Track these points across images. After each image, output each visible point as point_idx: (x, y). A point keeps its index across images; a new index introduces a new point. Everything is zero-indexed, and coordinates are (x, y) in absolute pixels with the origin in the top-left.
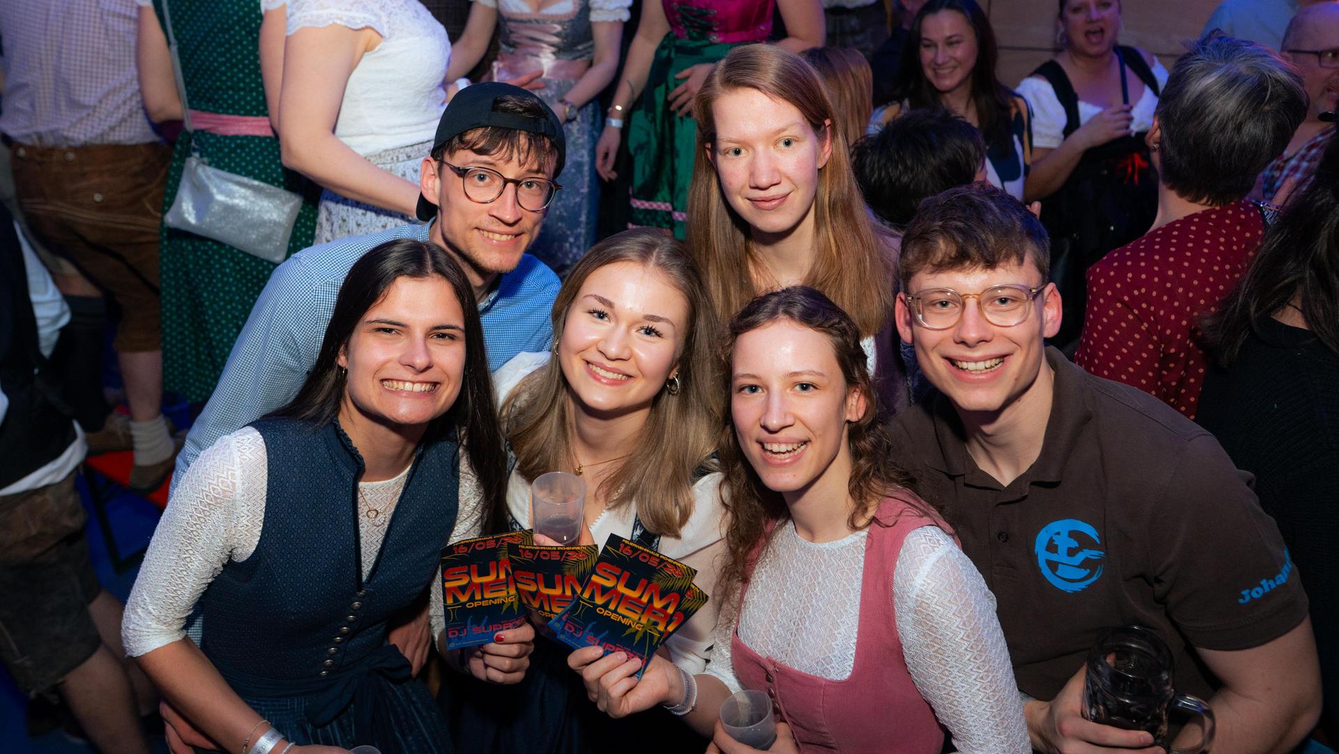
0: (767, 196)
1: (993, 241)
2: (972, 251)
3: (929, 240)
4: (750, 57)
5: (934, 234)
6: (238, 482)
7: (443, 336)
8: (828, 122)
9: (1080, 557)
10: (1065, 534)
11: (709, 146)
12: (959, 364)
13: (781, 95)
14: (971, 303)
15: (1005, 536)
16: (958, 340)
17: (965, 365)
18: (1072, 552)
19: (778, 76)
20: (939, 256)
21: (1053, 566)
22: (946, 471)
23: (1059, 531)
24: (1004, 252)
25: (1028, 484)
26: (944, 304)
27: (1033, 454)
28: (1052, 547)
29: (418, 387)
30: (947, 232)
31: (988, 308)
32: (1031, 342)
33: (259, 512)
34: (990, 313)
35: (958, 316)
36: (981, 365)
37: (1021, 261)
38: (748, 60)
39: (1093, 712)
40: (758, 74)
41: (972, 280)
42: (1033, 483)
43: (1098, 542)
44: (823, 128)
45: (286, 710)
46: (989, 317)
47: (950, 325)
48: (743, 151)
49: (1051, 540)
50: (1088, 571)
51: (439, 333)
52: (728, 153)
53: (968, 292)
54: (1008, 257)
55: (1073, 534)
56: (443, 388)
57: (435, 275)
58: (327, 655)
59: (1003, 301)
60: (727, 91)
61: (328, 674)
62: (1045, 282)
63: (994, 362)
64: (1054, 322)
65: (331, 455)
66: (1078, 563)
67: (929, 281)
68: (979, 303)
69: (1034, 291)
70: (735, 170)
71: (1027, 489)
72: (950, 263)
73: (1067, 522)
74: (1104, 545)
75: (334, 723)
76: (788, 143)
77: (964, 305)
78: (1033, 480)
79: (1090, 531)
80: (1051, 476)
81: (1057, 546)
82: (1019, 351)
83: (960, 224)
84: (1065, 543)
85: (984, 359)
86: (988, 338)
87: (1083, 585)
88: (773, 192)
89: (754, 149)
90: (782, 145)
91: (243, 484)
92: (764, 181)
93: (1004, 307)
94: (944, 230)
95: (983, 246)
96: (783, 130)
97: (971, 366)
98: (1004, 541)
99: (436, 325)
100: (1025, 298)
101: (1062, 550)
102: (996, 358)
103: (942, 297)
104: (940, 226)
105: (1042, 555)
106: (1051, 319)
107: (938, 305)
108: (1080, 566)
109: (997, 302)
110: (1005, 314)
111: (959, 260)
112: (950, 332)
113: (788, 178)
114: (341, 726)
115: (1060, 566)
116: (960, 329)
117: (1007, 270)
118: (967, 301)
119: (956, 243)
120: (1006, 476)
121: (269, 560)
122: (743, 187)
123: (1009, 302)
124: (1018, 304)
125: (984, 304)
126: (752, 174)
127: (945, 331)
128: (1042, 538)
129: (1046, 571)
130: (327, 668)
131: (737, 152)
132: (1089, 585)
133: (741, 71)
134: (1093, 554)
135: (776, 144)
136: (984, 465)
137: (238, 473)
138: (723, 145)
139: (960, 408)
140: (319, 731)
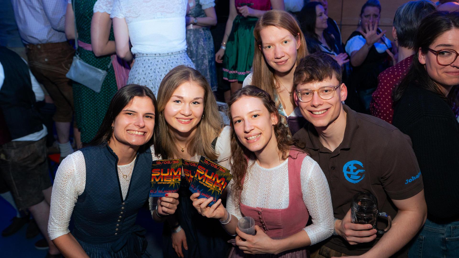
0: (281, 61)
1: (321, 72)
2: (314, 76)
3: (301, 73)
4: (271, 15)
5: (303, 71)
6: (75, 169)
7: (148, 117)
8: (299, 34)
9: (357, 172)
10: (352, 165)
11: (260, 46)
12: (313, 113)
13: (282, 27)
14: (316, 93)
15: (333, 168)
16: (312, 105)
17: (315, 113)
18: (355, 171)
19: (281, 20)
20: (304, 78)
21: (349, 176)
22: (313, 149)
23: (350, 164)
24: (325, 75)
25: (340, 150)
26: (307, 94)
27: (340, 140)
28: (348, 170)
29: (140, 133)
30: (307, 70)
31: (321, 94)
32: (336, 103)
33: (84, 179)
34: (322, 95)
35: (312, 97)
36: (320, 113)
37: (331, 78)
38: (270, 16)
39: (354, 220)
40: (274, 21)
41: (315, 85)
42: (341, 150)
43: (363, 167)
44: (297, 36)
45: (104, 247)
46: (322, 97)
47: (309, 101)
48: (271, 47)
49: (348, 167)
50: (360, 176)
51: (147, 116)
52: (266, 48)
53: (314, 89)
54: (326, 77)
55: (355, 165)
56: (147, 134)
57: (147, 96)
58: (116, 227)
59: (326, 91)
60: (264, 27)
61: (118, 234)
62: (340, 84)
63: (324, 111)
64: (345, 96)
65: (107, 156)
66: (357, 174)
67: (302, 87)
68: (318, 93)
69: (335, 87)
70: (269, 53)
71: (340, 152)
72: (308, 81)
73: (353, 161)
74: (365, 167)
75: (121, 251)
76: (286, 42)
77: (313, 94)
78: (341, 148)
79: (360, 164)
80: (347, 147)
81: (350, 169)
82: (332, 107)
83: (310, 67)
84: (352, 168)
85: (321, 111)
86: (322, 104)
87: (358, 181)
88: (283, 59)
89: (275, 46)
90: (284, 43)
91: (77, 169)
92: (279, 56)
93: (327, 93)
94: (306, 70)
95: (318, 74)
96: (284, 38)
97: (317, 113)
98: (333, 170)
99: (146, 113)
100: (333, 90)
101: (352, 170)
102: (325, 110)
103: (306, 92)
104: (304, 69)
105: (345, 173)
106: (344, 95)
107: (306, 94)
108: (357, 175)
109: (324, 92)
110: (327, 95)
111: (310, 79)
112: (309, 103)
113: (287, 54)
114: (123, 252)
115: (351, 175)
116: (312, 101)
117: (326, 81)
118: (314, 92)
119: (309, 74)
120: (332, 148)
121: (89, 194)
122: (272, 59)
123: (328, 91)
124: (331, 92)
125: (320, 92)
126: (275, 54)
127: (308, 103)
128: (345, 167)
129: (347, 178)
130: (117, 232)
131: (269, 47)
132: (360, 181)
133: (268, 20)
134: (361, 171)
135: (282, 43)
136: (325, 145)
137: (75, 166)
138: (265, 45)
139: (315, 126)
140: (116, 254)
